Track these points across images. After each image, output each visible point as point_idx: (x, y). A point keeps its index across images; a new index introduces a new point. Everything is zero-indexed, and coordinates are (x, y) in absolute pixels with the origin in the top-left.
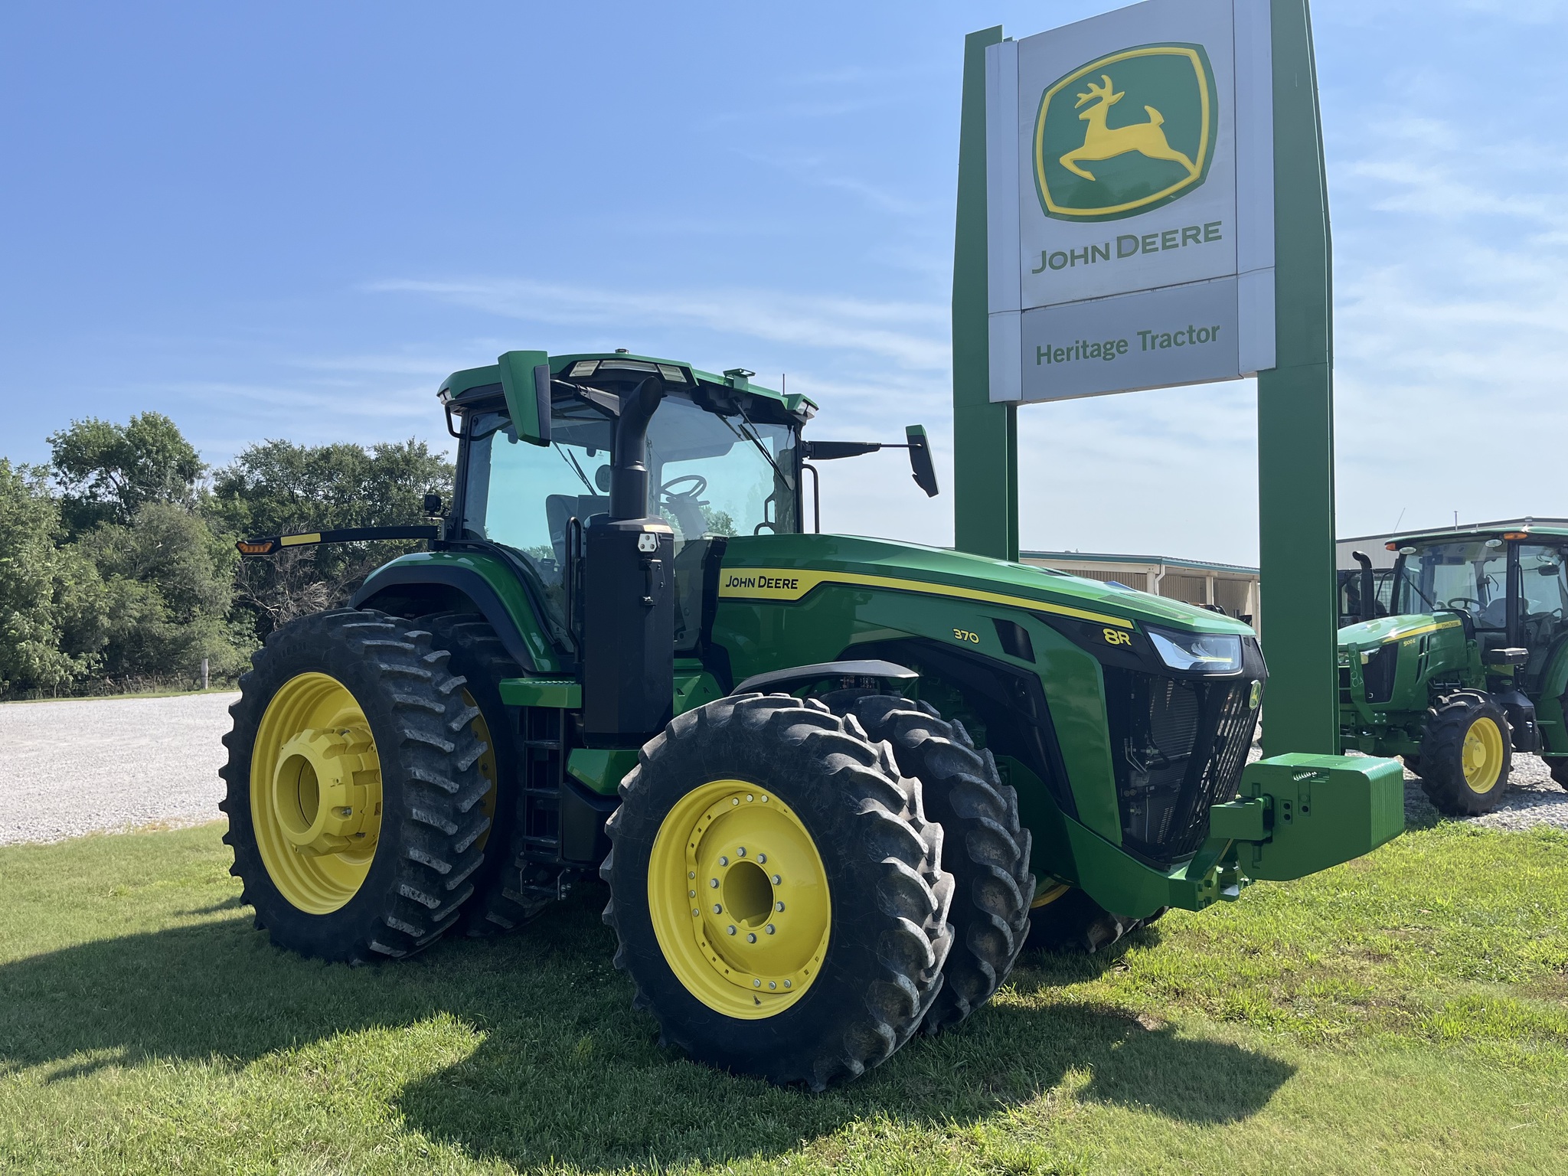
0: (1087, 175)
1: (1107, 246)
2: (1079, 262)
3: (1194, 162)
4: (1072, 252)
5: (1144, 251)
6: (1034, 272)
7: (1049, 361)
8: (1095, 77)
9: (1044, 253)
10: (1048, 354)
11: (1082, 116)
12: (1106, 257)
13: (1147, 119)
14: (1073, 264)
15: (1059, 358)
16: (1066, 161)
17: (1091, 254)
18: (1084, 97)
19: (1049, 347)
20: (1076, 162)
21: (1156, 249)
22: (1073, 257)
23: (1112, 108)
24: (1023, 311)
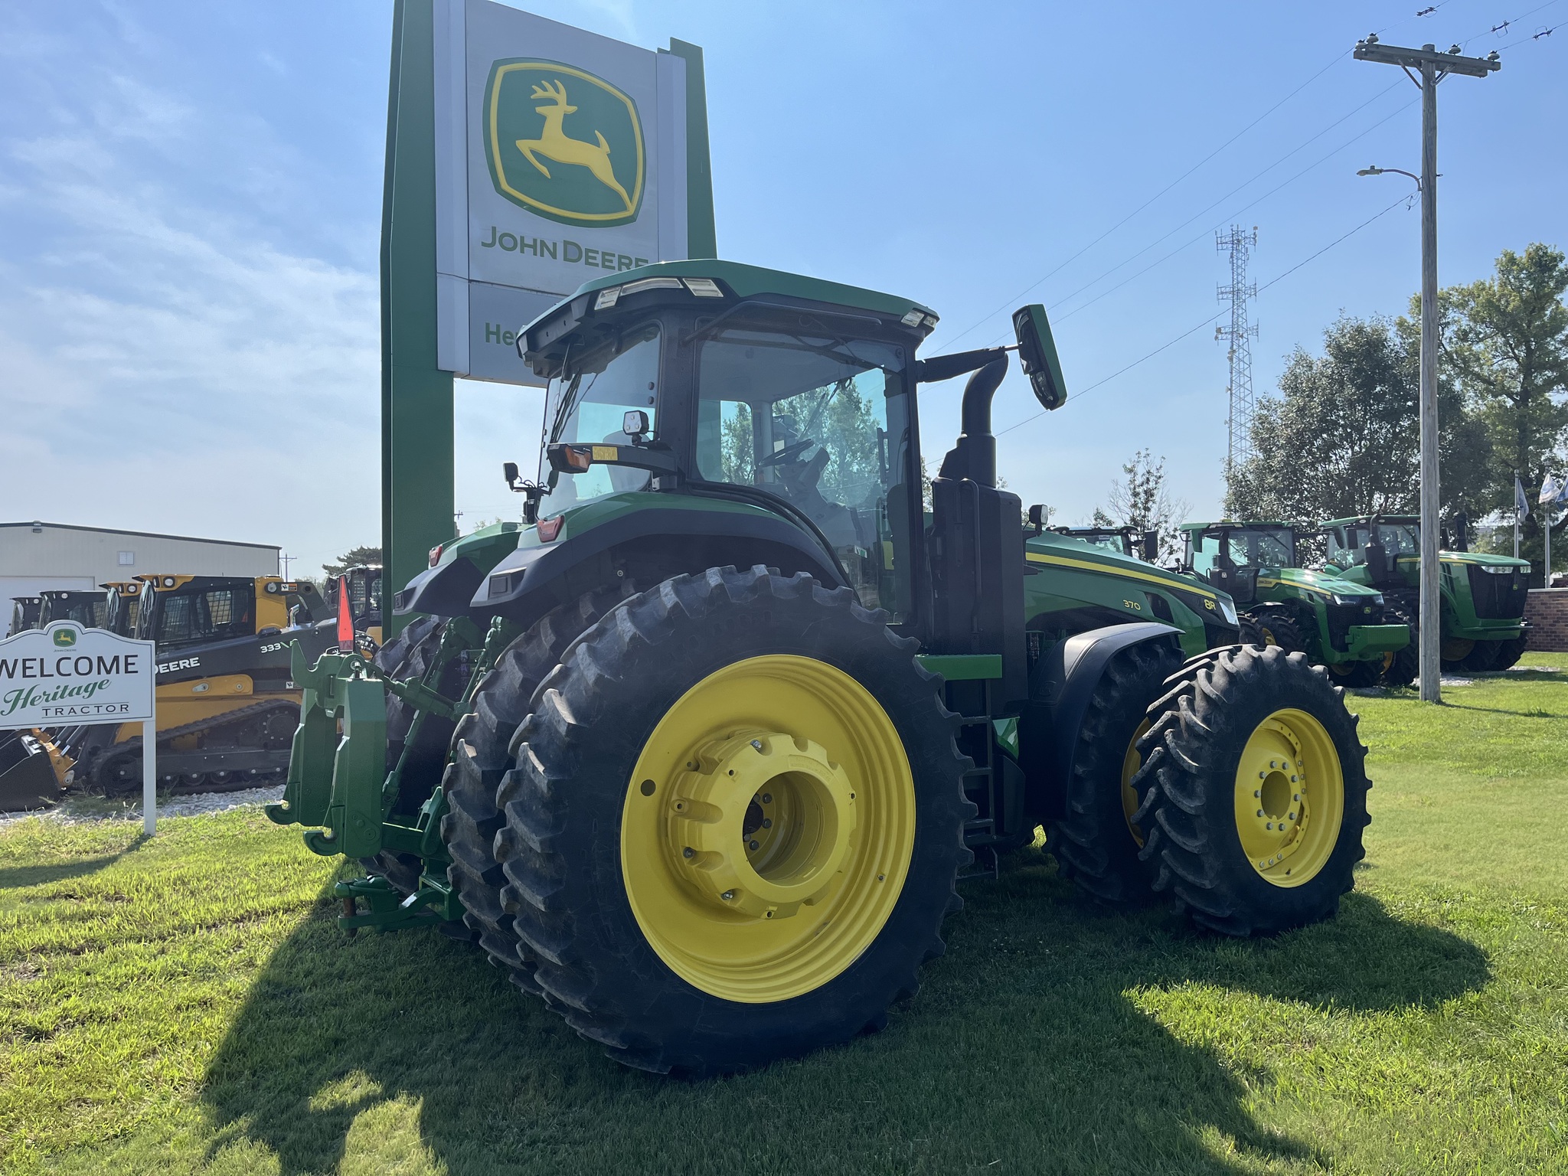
0: (544, 170)
1: (555, 245)
2: (529, 251)
3: (631, 197)
4: (522, 238)
5: (587, 263)
6: (484, 244)
7: (498, 342)
8: (551, 76)
9: (494, 229)
10: (497, 333)
11: (539, 110)
12: (554, 255)
13: (597, 144)
14: (522, 251)
15: (509, 341)
16: (524, 146)
17: (539, 247)
18: (540, 93)
19: (498, 326)
20: (533, 152)
21: (597, 265)
22: (523, 245)
23: (567, 117)
24: (470, 281)
